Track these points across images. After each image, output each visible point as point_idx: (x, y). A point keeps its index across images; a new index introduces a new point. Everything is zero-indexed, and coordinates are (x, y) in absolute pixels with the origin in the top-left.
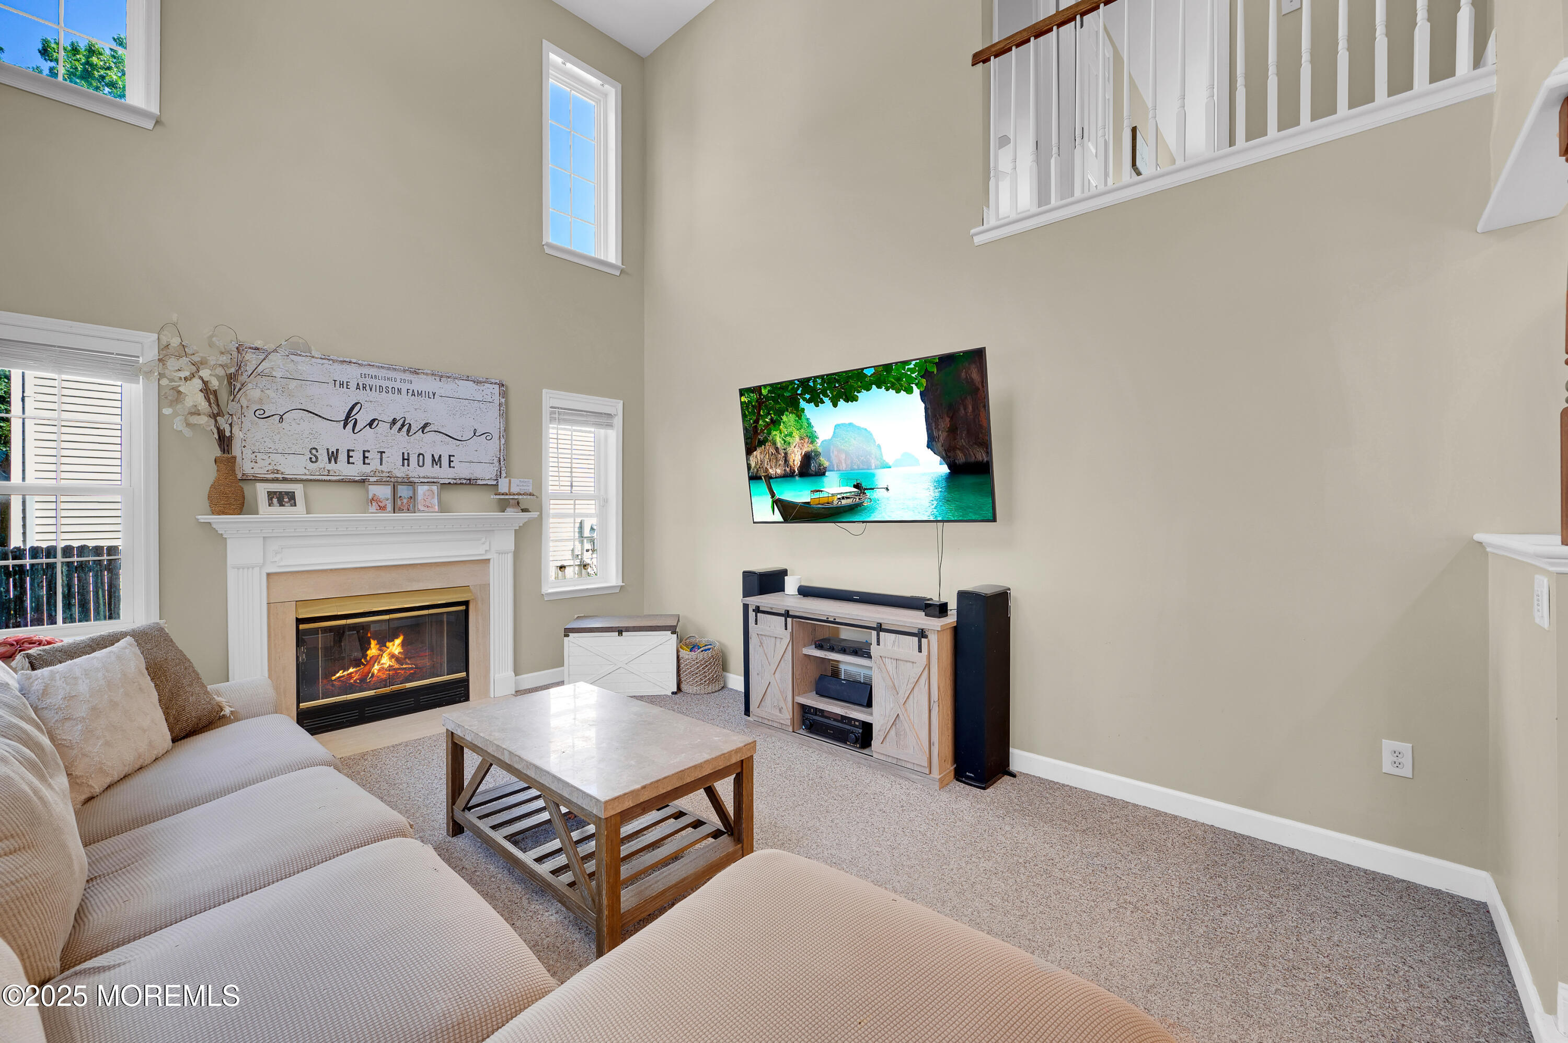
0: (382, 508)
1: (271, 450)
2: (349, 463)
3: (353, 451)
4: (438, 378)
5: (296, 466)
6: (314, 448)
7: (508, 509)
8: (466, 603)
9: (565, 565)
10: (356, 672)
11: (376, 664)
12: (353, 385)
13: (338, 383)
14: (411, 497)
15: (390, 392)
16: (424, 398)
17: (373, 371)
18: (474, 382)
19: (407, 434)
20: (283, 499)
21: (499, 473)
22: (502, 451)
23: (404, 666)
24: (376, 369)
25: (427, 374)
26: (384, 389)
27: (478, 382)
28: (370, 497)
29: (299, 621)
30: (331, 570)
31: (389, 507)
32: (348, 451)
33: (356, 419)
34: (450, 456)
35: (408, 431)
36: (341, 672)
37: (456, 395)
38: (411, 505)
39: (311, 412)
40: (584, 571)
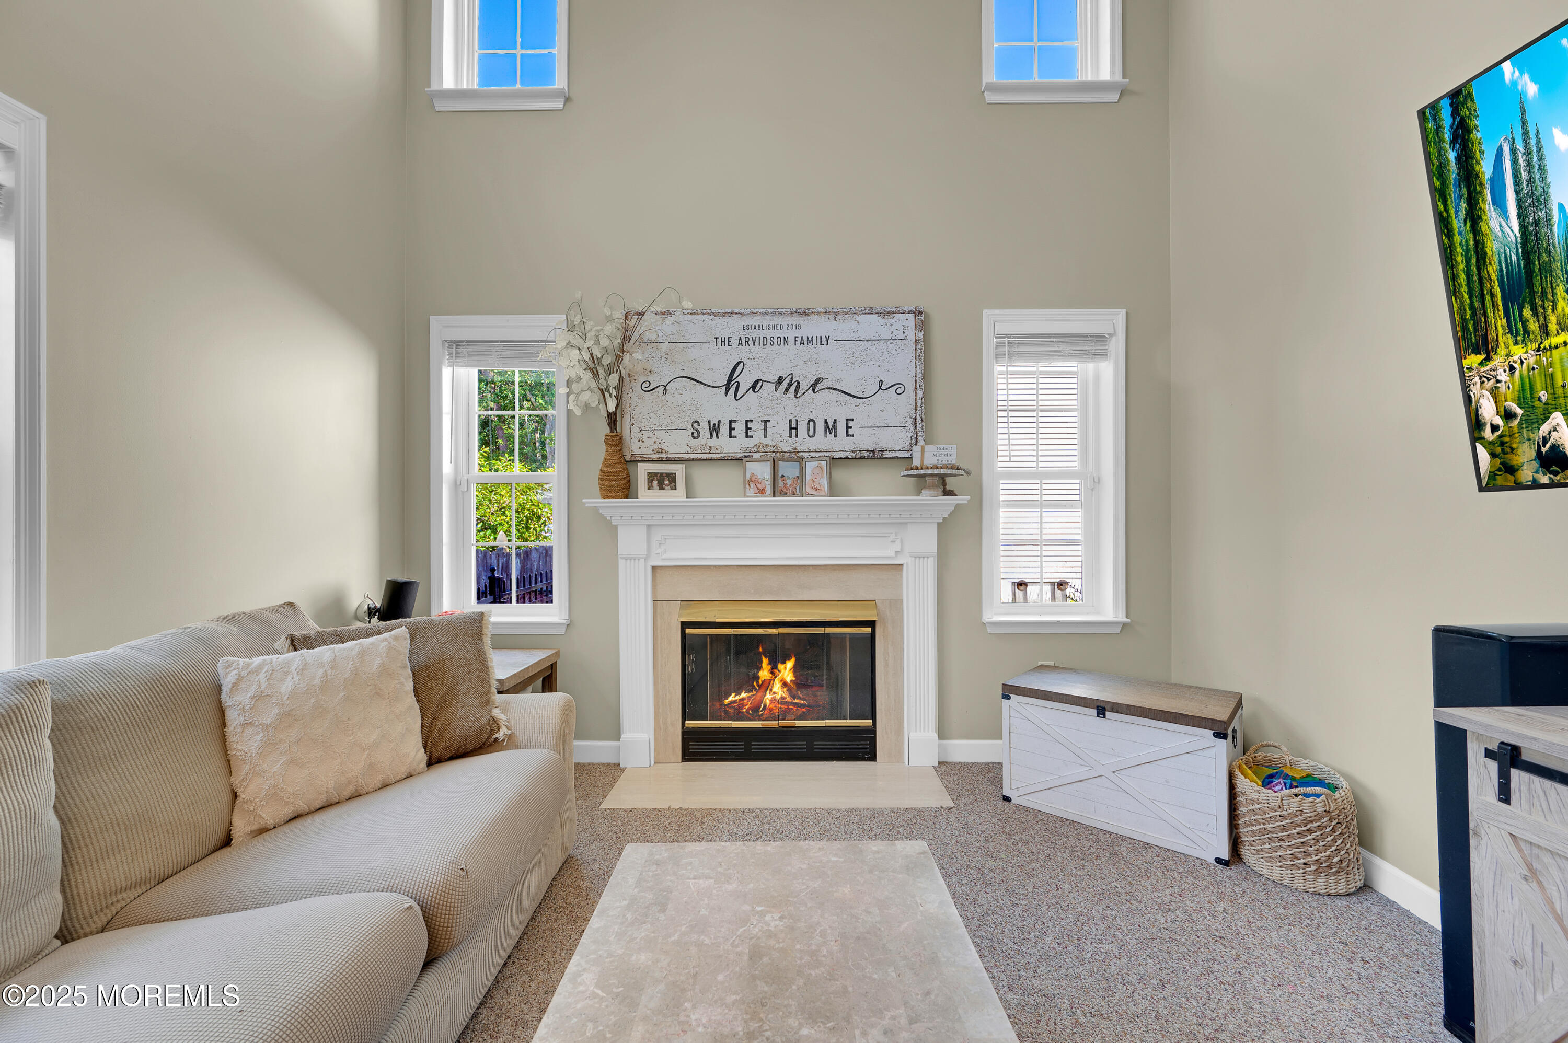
0: (762, 492)
1: (655, 427)
2: (731, 437)
3: (735, 421)
4: (832, 317)
5: (678, 444)
6: (696, 422)
7: (924, 492)
8: (872, 624)
9: (1027, 581)
10: (749, 698)
11: (768, 692)
12: (734, 341)
13: (719, 340)
14: (798, 477)
15: (776, 343)
16: (815, 345)
17: (755, 321)
18: (880, 314)
19: (795, 396)
20: (664, 481)
21: (914, 441)
22: (919, 408)
23: (796, 701)
24: (759, 317)
25: (818, 314)
26: (769, 341)
27: (884, 314)
28: (748, 478)
29: (685, 625)
30: (715, 566)
31: (769, 490)
32: (730, 422)
33: (738, 382)
34: (847, 420)
35: (796, 391)
36: (733, 695)
37: (856, 336)
38: (800, 486)
39: (693, 379)
40: (1058, 593)
